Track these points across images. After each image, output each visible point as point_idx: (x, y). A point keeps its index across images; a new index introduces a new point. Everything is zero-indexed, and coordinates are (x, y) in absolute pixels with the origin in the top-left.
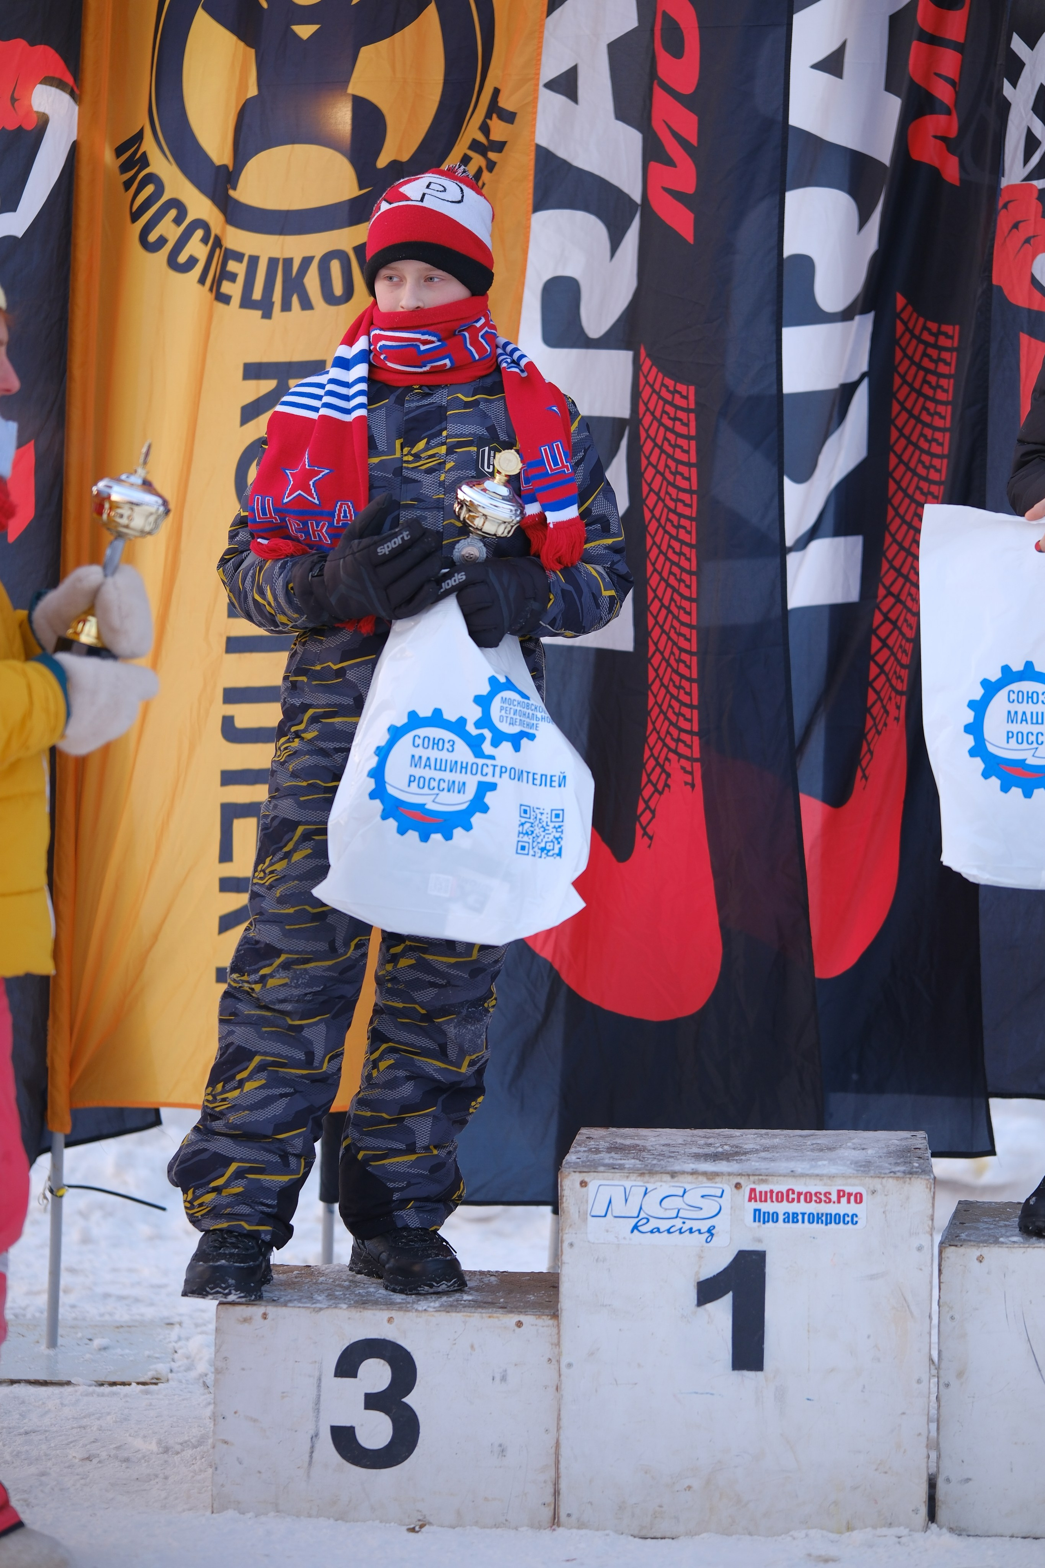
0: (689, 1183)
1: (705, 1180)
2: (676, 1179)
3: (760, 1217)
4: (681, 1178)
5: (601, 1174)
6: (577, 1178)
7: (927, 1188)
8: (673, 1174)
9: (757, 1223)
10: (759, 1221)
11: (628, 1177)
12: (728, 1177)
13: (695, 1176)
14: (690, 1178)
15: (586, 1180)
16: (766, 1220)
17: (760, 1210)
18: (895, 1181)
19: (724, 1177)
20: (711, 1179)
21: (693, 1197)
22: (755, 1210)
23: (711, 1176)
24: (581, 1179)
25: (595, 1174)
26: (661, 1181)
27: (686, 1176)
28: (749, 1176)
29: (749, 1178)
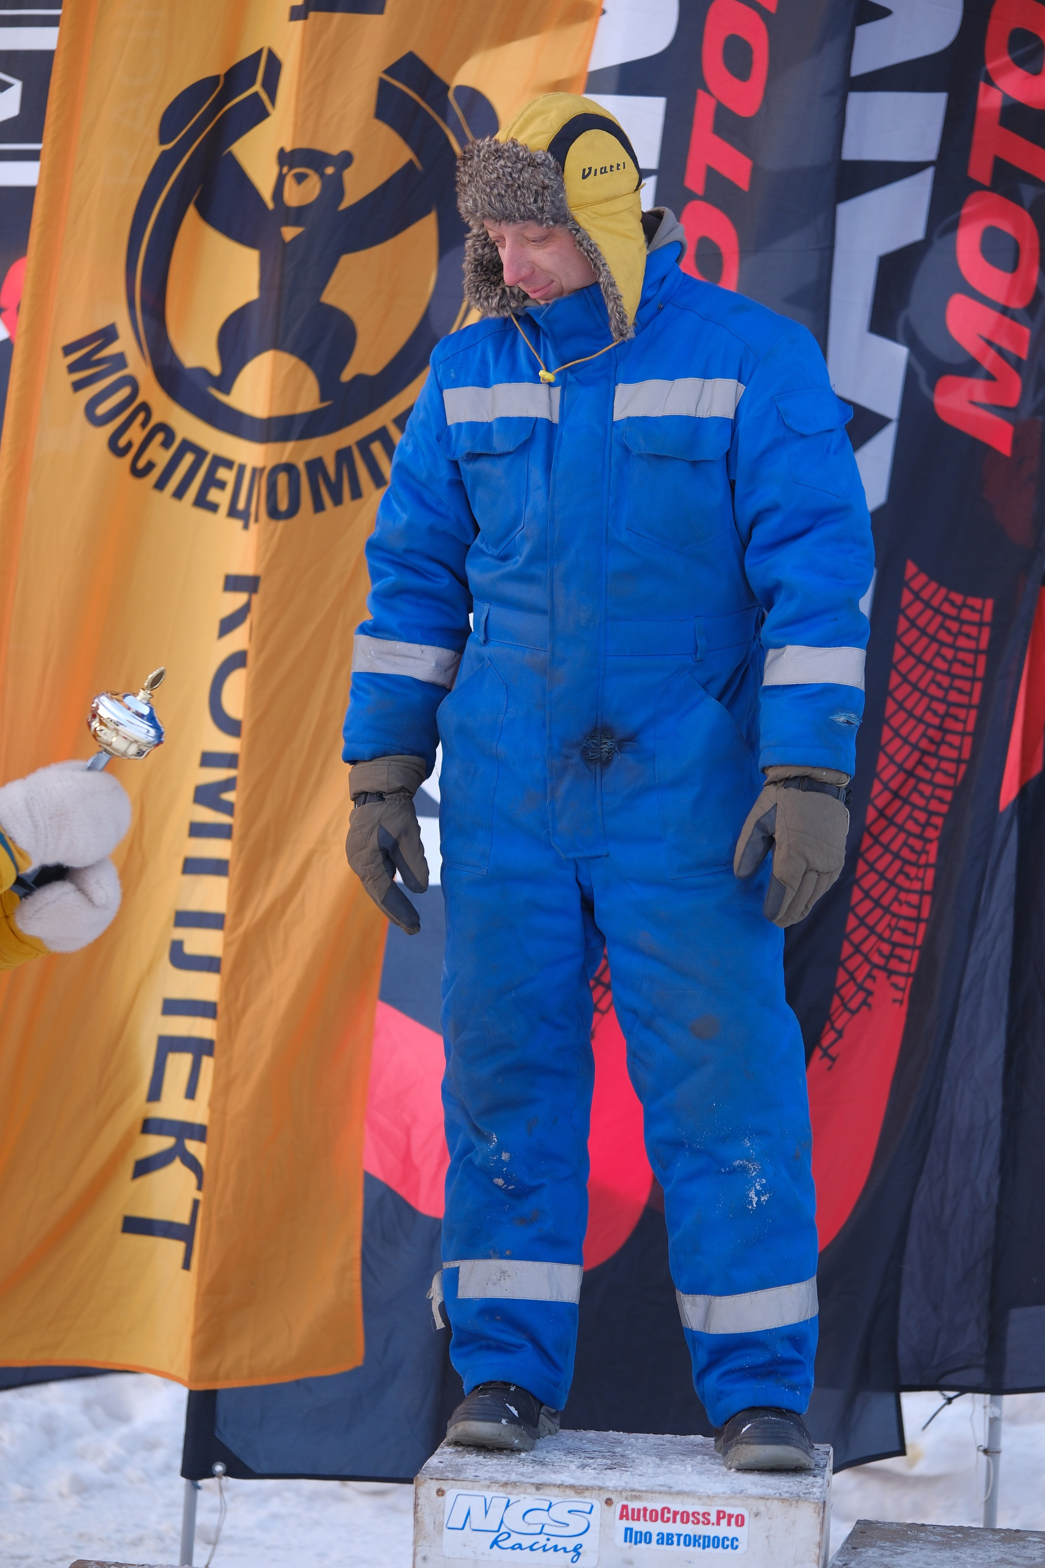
0: (556, 1496)
1: (573, 1493)
2: (541, 1491)
3: (630, 1536)
4: (547, 1491)
5: (460, 1483)
6: (434, 1485)
7: (815, 1512)
8: (538, 1487)
9: (628, 1544)
10: (631, 1541)
11: (489, 1487)
12: (598, 1492)
13: (562, 1490)
14: (556, 1491)
15: (443, 1488)
16: (638, 1540)
17: (631, 1529)
18: (780, 1503)
19: (594, 1492)
20: (580, 1493)
21: (559, 1513)
22: (627, 1529)
23: (579, 1490)
24: (438, 1487)
25: (454, 1482)
26: (525, 1493)
27: (553, 1488)
28: (621, 1492)
29: (621, 1494)
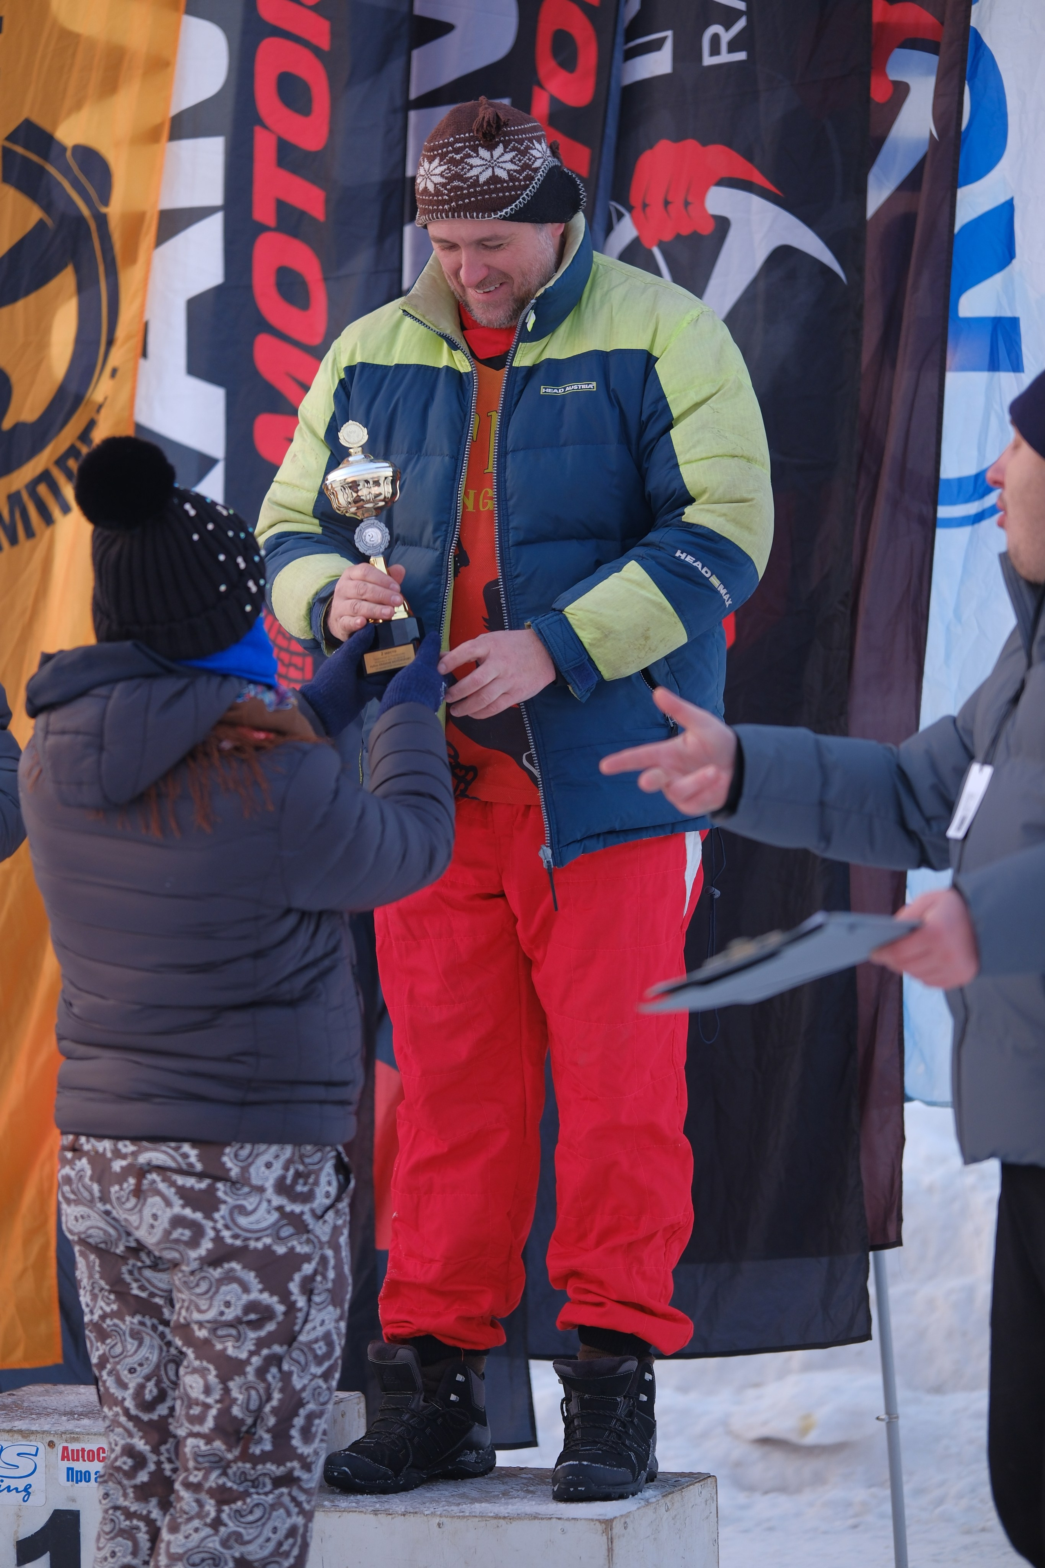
1: (20, 1438)
3: (74, 1476)
9: (70, 1483)
10: (72, 1480)
13: (11, 1434)
14: (6, 1436)
16: (78, 1479)
17: (72, 1469)
19: (39, 1436)
20: (26, 1437)
22: (68, 1469)
23: (26, 1434)
28: (61, 1435)
29: (62, 1437)
